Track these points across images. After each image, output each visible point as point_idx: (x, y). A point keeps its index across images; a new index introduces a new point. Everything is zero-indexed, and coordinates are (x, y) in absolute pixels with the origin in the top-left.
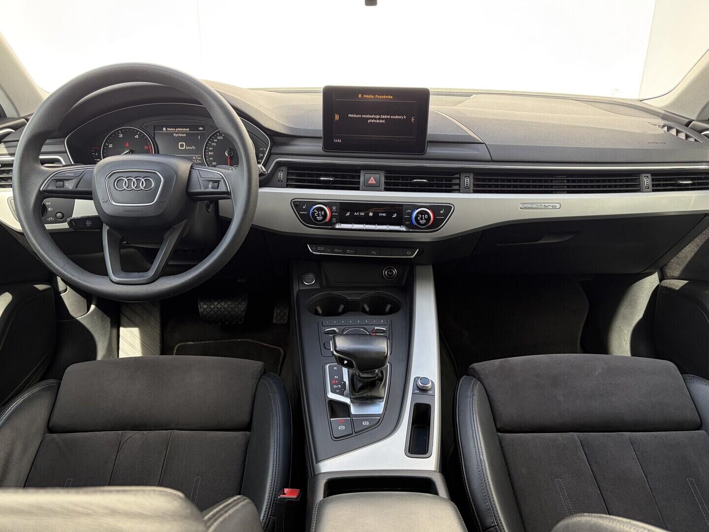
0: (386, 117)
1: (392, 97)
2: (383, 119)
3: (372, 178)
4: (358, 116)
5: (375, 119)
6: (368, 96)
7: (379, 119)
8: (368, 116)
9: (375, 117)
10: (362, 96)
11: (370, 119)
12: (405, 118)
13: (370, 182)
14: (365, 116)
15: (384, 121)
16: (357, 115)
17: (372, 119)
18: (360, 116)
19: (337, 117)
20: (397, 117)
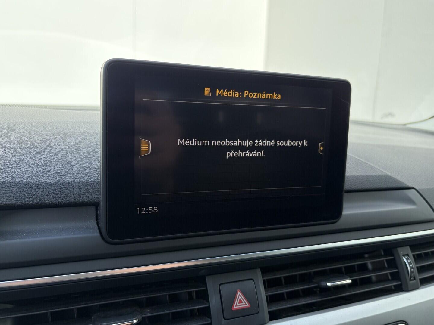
0: (266, 143)
1: (279, 97)
2: (259, 149)
3: (240, 296)
4: (202, 143)
5: (243, 149)
6: (225, 93)
7: (252, 149)
8: (226, 143)
9: (242, 143)
10: (213, 91)
11: (230, 149)
12: (305, 144)
13: (237, 306)
14: (218, 143)
15: (261, 154)
16: (200, 139)
17: (236, 149)
18: (206, 142)
19: (146, 147)
20: (289, 143)
